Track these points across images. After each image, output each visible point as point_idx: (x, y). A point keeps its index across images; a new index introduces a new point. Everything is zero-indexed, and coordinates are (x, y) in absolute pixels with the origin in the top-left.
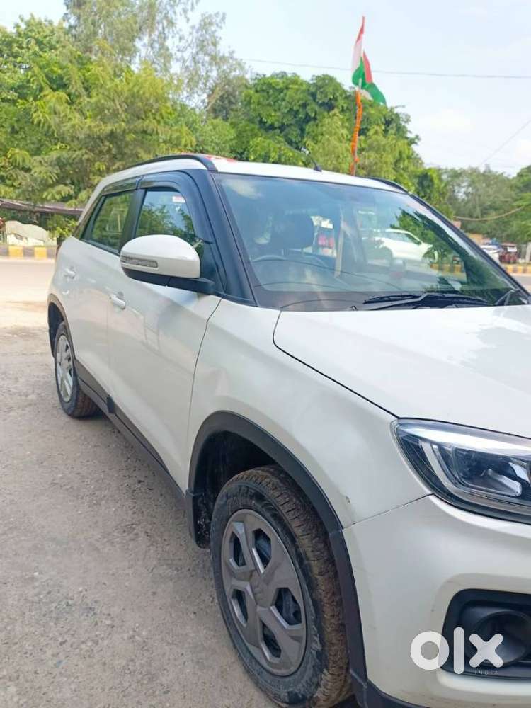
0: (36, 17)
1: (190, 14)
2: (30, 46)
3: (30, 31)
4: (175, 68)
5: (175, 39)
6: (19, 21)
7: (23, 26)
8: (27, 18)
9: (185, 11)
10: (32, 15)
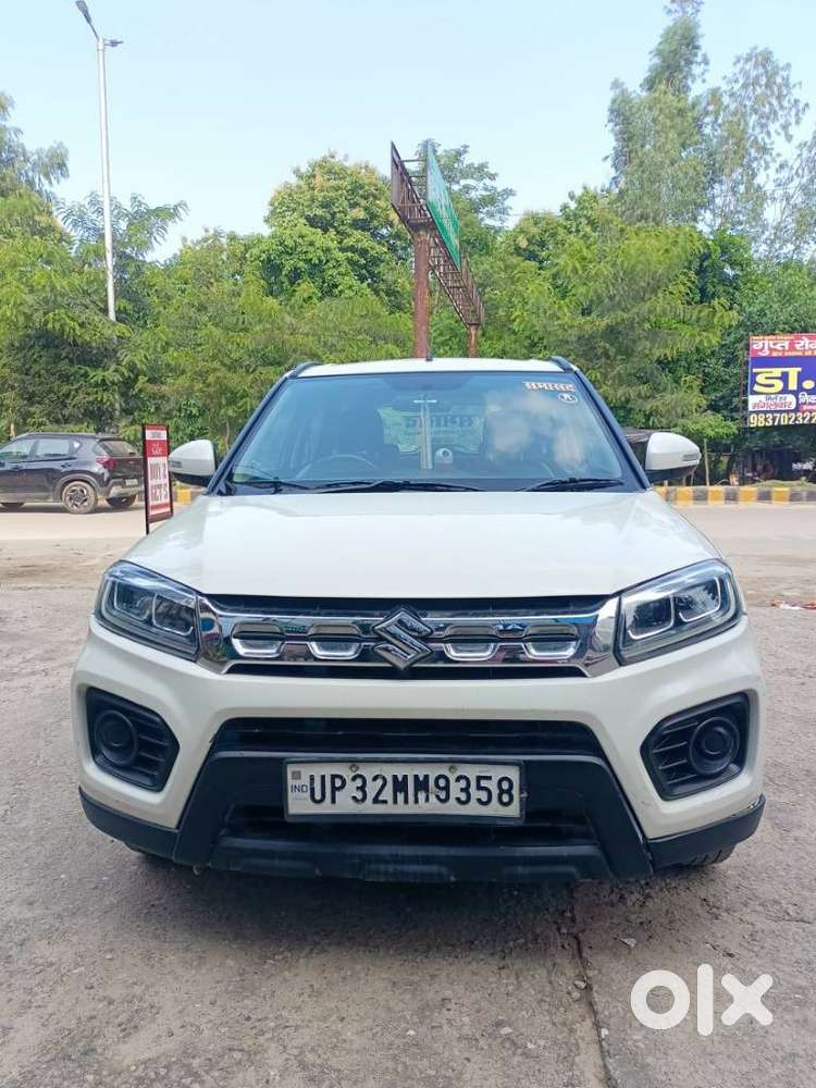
0: (591, 188)
1: (792, 130)
2: (580, 228)
3: (582, 209)
4: (772, 213)
5: (769, 171)
6: (568, 200)
7: (573, 205)
8: (579, 192)
9: (785, 127)
10: (585, 188)
